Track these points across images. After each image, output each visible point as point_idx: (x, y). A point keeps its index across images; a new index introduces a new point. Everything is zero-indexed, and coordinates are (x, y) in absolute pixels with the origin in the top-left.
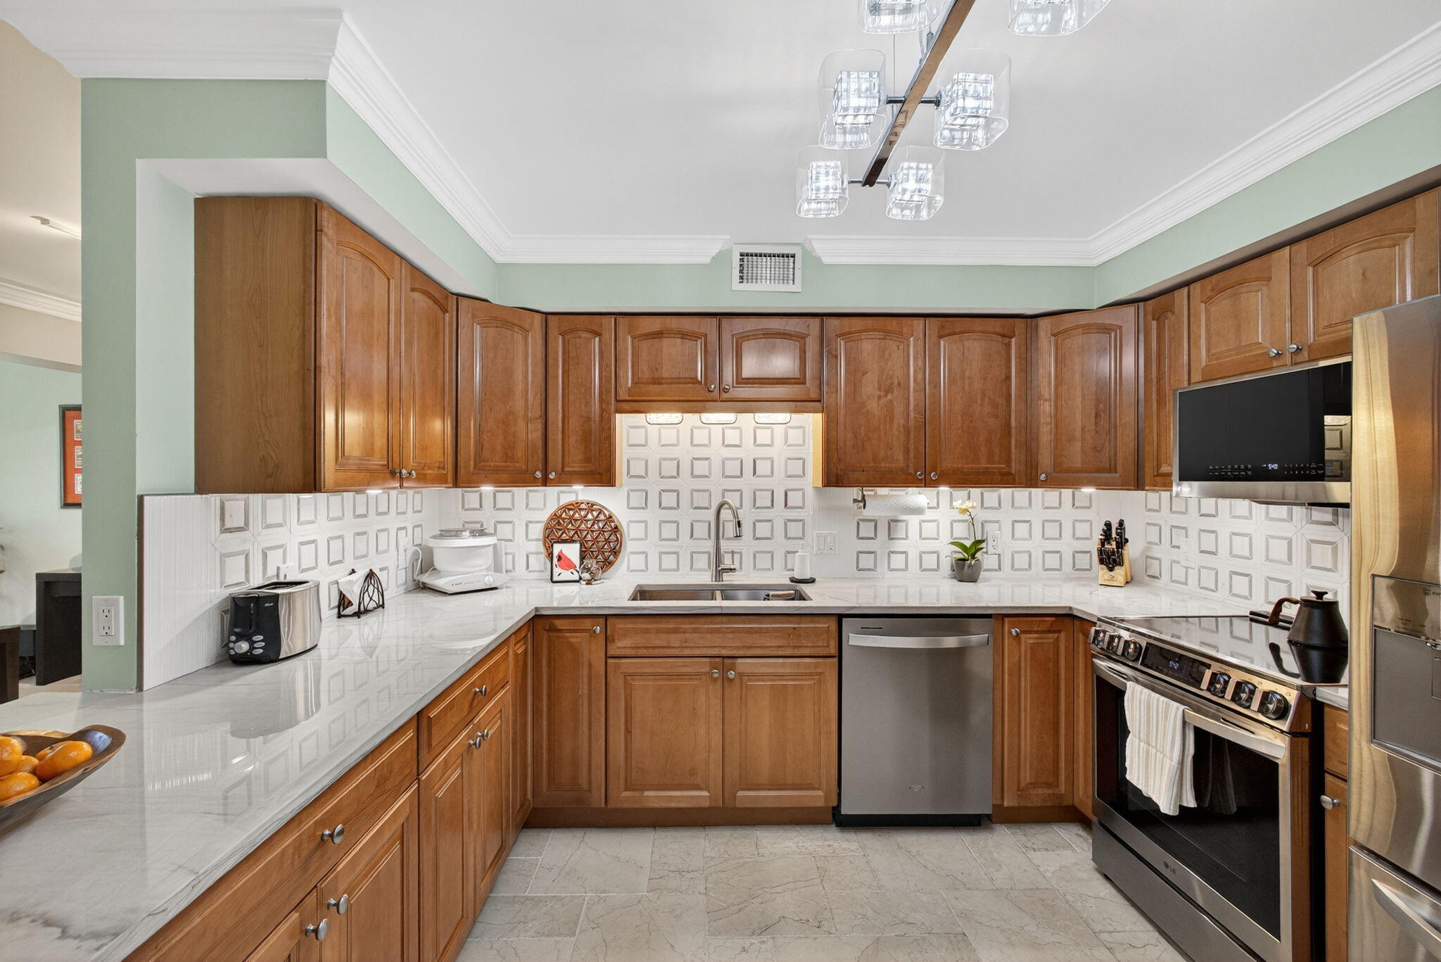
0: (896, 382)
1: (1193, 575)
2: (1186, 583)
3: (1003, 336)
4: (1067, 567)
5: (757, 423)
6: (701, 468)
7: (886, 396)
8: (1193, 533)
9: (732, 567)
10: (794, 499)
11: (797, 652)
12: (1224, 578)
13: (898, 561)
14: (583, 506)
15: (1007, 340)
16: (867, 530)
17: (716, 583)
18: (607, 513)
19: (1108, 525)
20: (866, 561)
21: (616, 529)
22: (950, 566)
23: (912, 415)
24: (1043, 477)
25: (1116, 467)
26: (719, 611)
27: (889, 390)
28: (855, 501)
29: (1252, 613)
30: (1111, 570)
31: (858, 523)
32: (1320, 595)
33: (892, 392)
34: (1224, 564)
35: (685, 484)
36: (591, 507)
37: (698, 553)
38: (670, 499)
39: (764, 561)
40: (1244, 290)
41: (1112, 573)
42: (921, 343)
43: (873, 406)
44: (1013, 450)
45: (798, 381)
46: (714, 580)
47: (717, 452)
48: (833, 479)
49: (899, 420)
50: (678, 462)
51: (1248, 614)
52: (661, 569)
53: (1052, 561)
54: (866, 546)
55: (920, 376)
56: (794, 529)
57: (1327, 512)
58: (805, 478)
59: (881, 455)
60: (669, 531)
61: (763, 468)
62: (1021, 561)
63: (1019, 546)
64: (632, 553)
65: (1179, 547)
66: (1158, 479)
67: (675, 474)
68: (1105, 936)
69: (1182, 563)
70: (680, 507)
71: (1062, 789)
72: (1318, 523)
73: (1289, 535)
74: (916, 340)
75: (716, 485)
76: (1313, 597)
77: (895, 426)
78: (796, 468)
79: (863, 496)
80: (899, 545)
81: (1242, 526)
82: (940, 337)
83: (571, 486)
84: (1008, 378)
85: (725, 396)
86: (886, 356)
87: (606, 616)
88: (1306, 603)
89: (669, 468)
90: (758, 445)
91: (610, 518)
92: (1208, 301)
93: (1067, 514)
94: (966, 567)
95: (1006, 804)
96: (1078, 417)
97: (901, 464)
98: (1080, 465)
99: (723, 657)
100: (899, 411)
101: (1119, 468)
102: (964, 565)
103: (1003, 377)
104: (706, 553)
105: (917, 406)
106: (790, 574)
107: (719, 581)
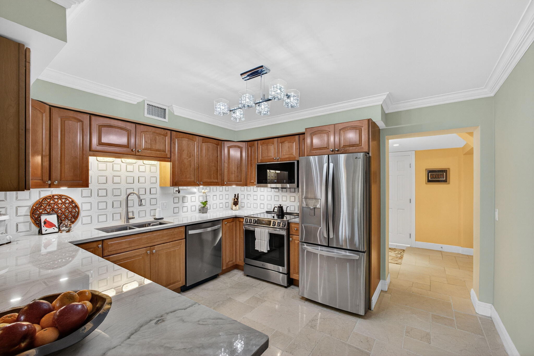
0: (192, 154)
1: (252, 205)
2: (250, 207)
3: (217, 145)
4: (224, 207)
5: (144, 164)
6: (117, 180)
7: (189, 158)
8: (252, 196)
9: (133, 217)
10: (153, 191)
11: (174, 239)
12: (259, 205)
13: (185, 209)
14: (56, 197)
15: (217, 146)
16: (176, 200)
17: (128, 224)
18: (70, 200)
19: (235, 195)
20: (176, 210)
21: (76, 206)
22: (198, 209)
23: (196, 165)
24: (225, 183)
25: (241, 180)
26: (149, 230)
27: (190, 157)
28: (176, 191)
29: (266, 211)
30: (236, 206)
31: (174, 198)
32: (280, 205)
33: (191, 158)
34: (259, 202)
35: (110, 186)
36: (60, 197)
37: (116, 213)
38: (103, 193)
39: (142, 214)
40: (269, 145)
41: (236, 207)
42: (198, 144)
43: (186, 161)
44: (219, 176)
45: (163, 151)
46: (126, 222)
47: (123, 174)
48: (174, 184)
49: (192, 166)
50: (107, 178)
51: (265, 212)
52: (98, 222)
53: (221, 205)
54: (176, 205)
55: (198, 153)
56: (153, 202)
57: (277, 190)
58: (157, 184)
59: (188, 176)
60: (102, 206)
61: (142, 180)
62: (215, 207)
63: (215, 202)
64: (84, 216)
65: (249, 199)
66: (251, 183)
67: (105, 182)
68: (253, 285)
69: (250, 203)
70: (108, 195)
71: (234, 261)
72: (276, 192)
73: (271, 195)
74: (197, 143)
75: (123, 186)
76: (279, 206)
77: (192, 168)
78: (153, 180)
79: (179, 189)
80: (185, 204)
81: (262, 193)
82: (203, 143)
83: (60, 188)
84: (218, 156)
85: (137, 154)
86: (189, 146)
87: (103, 240)
88: (279, 207)
89: (103, 180)
90: (140, 172)
91: (73, 202)
92: (261, 145)
93: (224, 193)
94: (205, 209)
95: (224, 269)
96: (233, 168)
97: (193, 179)
98: (234, 180)
99: (150, 246)
100: (192, 163)
101: (242, 181)
102: (204, 208)
103: (217, 156)
104: (119, 213)
105: (197, 162)
106: (154, 217)
107: (128, 223)
